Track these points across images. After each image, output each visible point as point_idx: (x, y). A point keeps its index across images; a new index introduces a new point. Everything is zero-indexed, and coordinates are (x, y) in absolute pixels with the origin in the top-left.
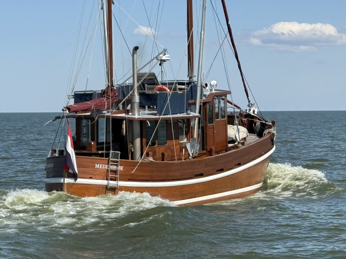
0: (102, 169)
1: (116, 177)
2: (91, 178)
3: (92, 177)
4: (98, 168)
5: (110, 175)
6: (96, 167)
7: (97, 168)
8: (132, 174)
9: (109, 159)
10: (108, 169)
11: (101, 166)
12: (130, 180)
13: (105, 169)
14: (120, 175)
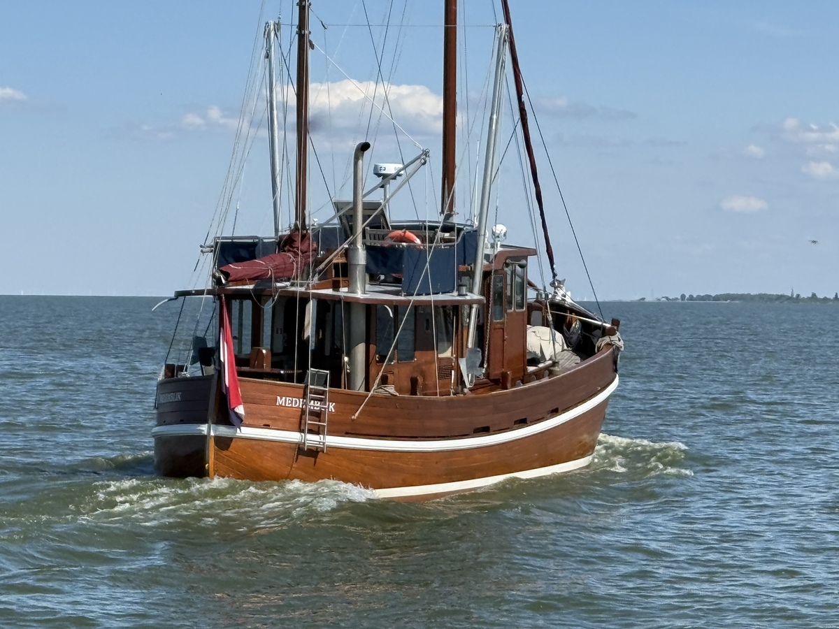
0: (292, 407)
1: (319, 426)
2: (267, 426)
3: (269, 426)
4: (283, 404)
5: (310, 422)
6: (277, 404)
7: (281, 406)
8: (353, 420)
9: (307, 387)
10: (302, 409)
11: (289, 402)
12: (348, 434)
13: (298, 407)
14: (331, 423)
